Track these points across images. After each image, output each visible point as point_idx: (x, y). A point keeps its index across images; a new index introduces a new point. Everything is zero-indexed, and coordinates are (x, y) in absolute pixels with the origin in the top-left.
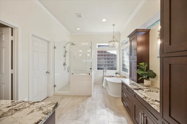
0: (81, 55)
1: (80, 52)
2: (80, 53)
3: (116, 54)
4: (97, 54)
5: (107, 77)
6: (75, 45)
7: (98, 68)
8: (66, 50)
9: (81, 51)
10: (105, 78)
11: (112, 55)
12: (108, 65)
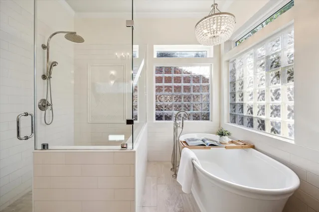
0: (112, 82)
1: (112, 75)
2: (112, 77)
3: (207, 77)
4: (155, 75)
5: (191, 147)
6: (79, 40)
7: (157, 116)
8: (52, 60)
9: (113, 72)
10: (186, 150)
11: (197, 79)
12: (185, 106)
